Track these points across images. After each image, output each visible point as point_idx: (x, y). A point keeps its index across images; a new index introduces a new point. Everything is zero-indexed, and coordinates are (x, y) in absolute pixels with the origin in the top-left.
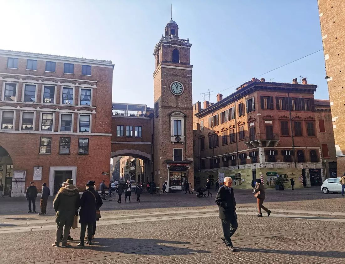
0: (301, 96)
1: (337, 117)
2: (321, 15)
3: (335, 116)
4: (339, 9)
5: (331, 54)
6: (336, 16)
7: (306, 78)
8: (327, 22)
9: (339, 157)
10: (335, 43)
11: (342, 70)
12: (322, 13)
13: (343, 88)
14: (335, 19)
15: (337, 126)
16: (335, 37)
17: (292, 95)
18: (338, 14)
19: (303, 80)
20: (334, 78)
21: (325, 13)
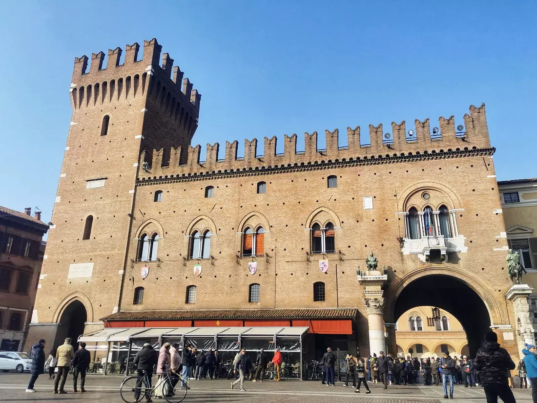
0: (24, 235)
1: (46, 275)
2: (68, 148)
3: (45, 273)
4: (86, 153)
5: (63, 198)
6: (81, 158)
7: (41, 212)
8: (70, 160)
9: (34, 326)
10: (71, 188)
11: (67, 220)
12: (69, 147)
13: (62, 241)
14: (79, 161)
15: (42, 287)
16: (73, 181)
17: (11, 230)
18: (83, 157)
19: (36, 213)
20: (57, 228)
21: (72, 148)
